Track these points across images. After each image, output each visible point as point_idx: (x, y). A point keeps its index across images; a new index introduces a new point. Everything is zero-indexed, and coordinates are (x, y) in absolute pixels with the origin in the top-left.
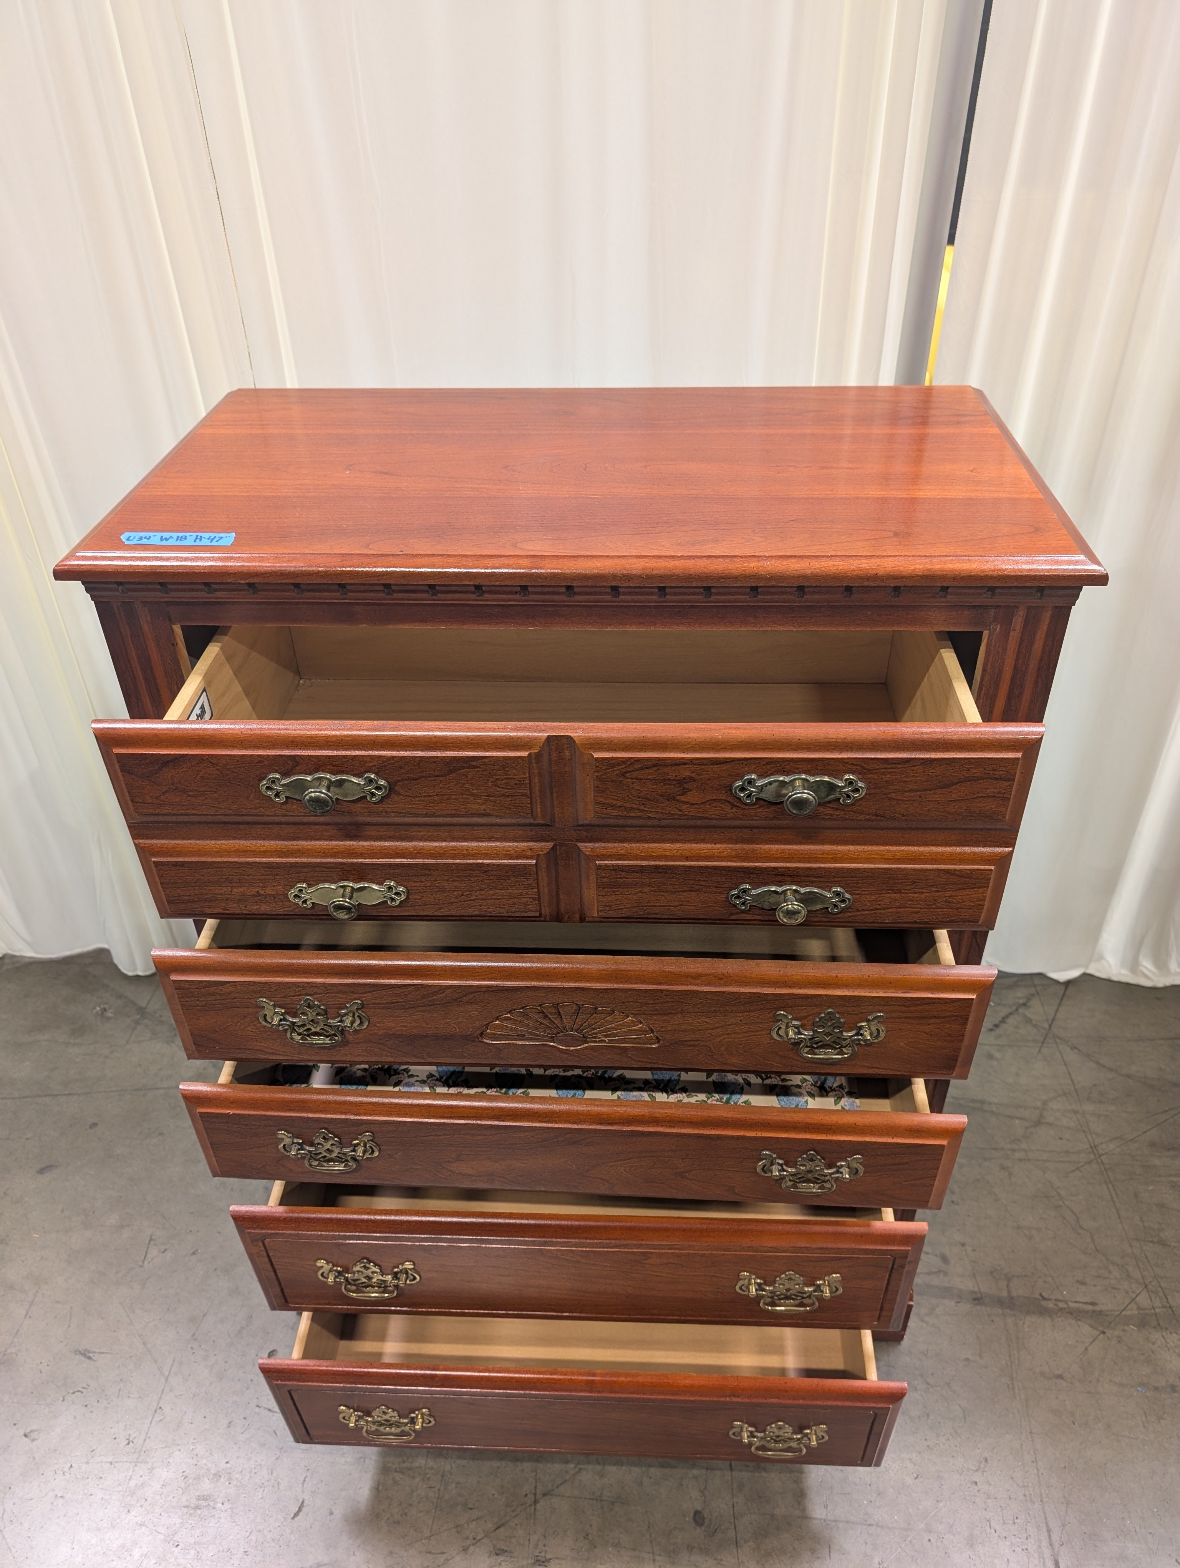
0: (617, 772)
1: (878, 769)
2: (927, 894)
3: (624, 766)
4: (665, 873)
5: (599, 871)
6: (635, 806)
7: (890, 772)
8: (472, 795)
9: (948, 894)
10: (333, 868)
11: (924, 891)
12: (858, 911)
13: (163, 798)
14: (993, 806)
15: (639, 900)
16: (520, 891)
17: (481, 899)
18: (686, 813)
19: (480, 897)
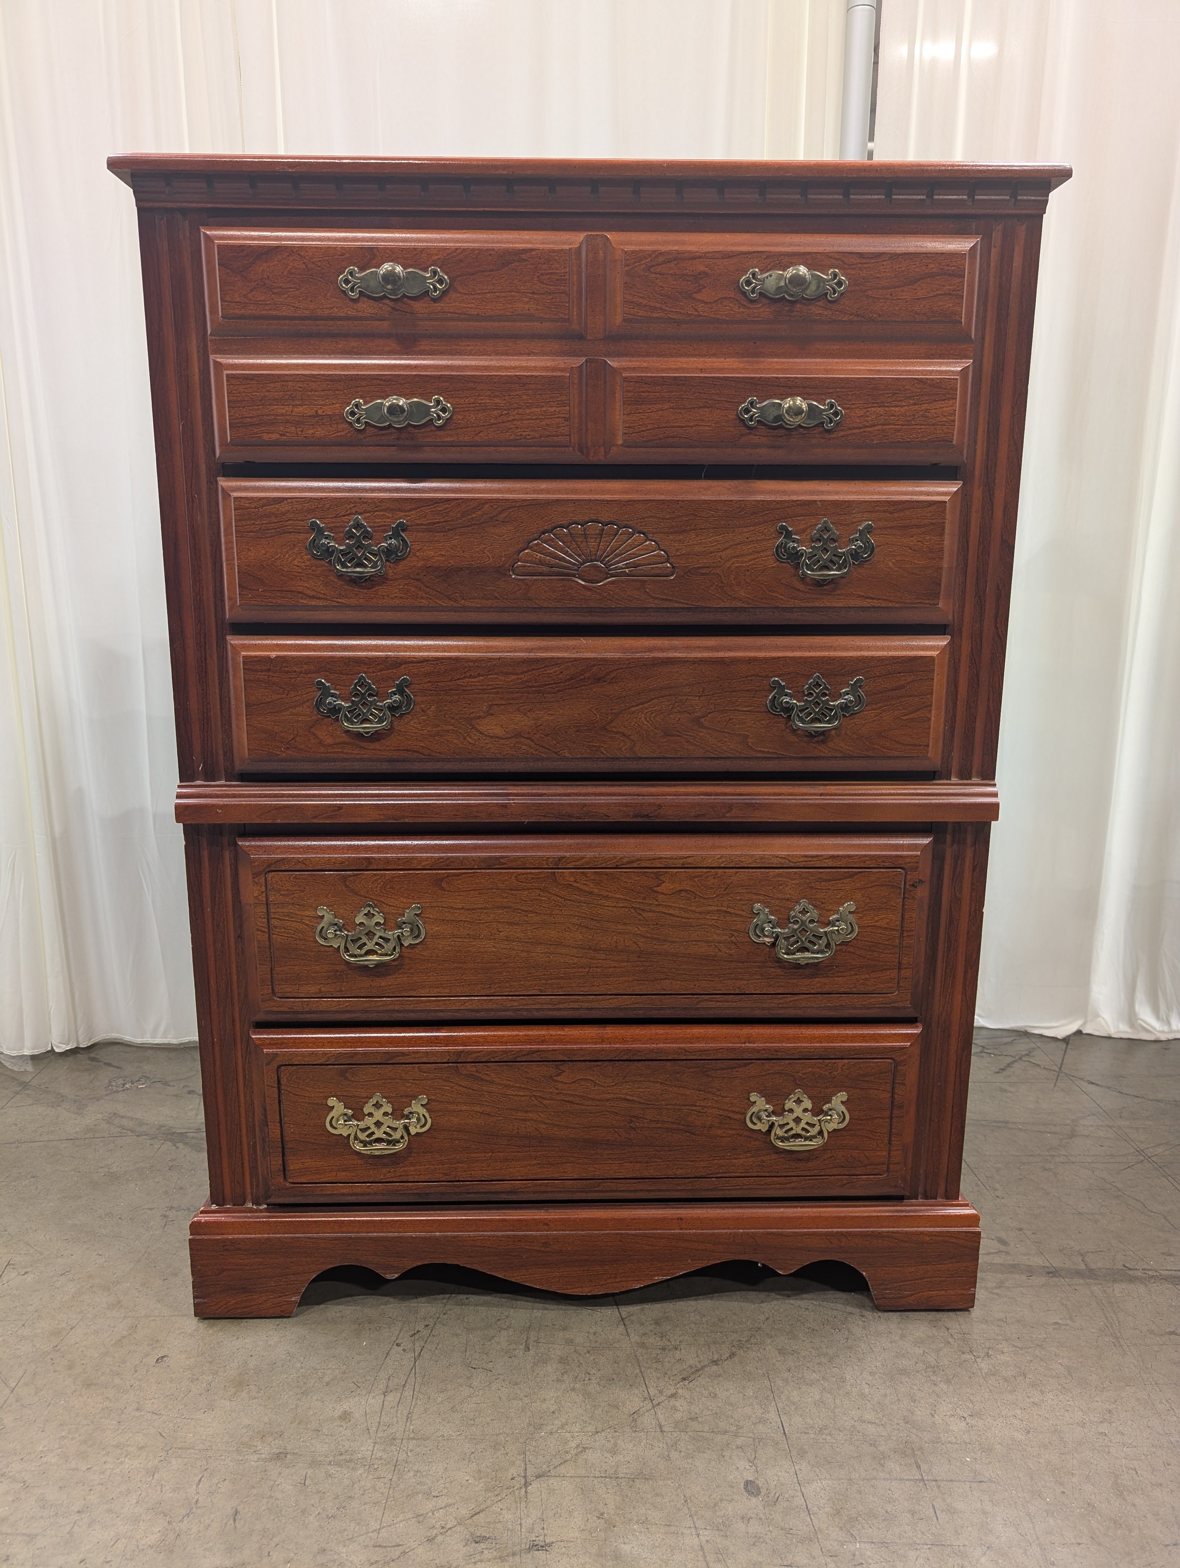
0: (644, 266)
1: (856, 264)
2: (907, 408)
3: (649, 259)
4: (683, 385)
5: (625, 384)
6: (658, 305)
7: (865, 268)
8: (519, 293)
9: (924, 407)
10: (389, 381)
11: (904, 404)
12: (850, 429)
13: (250, 296)
14: (951, 305)
15: (658, 419)
16: (554, 409)
17: (518, 420)
18: (701, 313)
19: (517, 417)
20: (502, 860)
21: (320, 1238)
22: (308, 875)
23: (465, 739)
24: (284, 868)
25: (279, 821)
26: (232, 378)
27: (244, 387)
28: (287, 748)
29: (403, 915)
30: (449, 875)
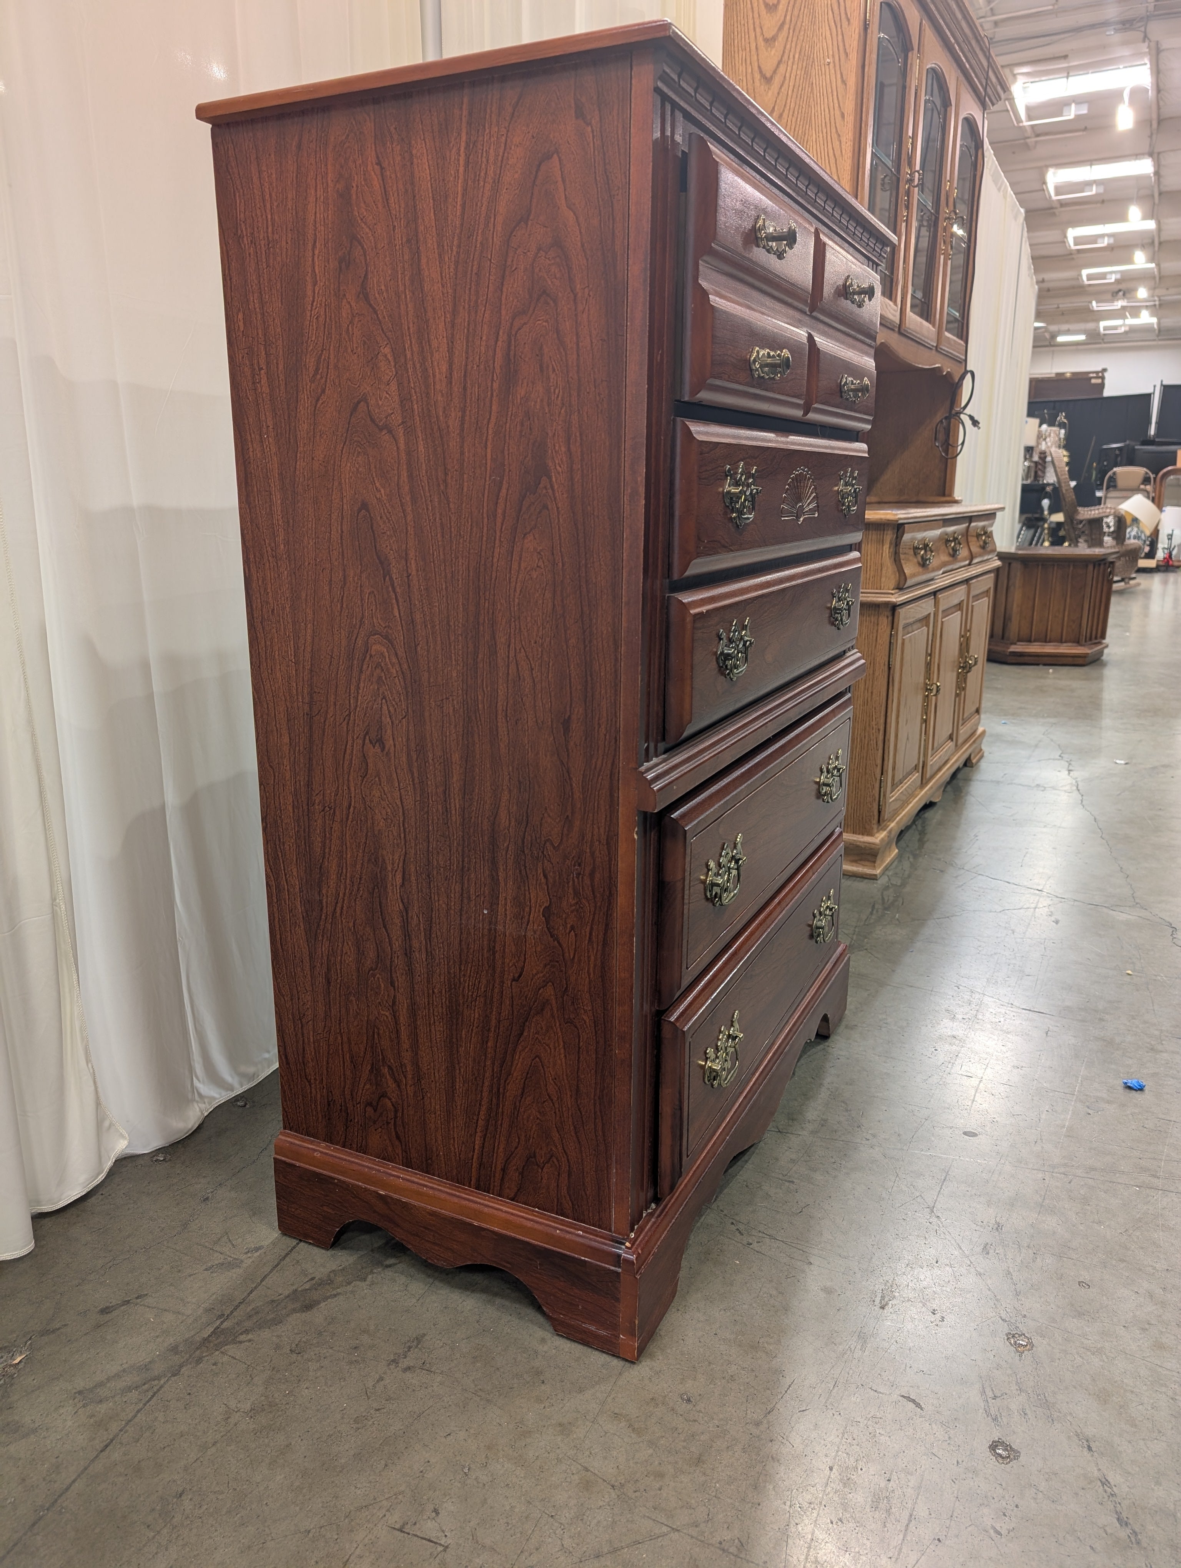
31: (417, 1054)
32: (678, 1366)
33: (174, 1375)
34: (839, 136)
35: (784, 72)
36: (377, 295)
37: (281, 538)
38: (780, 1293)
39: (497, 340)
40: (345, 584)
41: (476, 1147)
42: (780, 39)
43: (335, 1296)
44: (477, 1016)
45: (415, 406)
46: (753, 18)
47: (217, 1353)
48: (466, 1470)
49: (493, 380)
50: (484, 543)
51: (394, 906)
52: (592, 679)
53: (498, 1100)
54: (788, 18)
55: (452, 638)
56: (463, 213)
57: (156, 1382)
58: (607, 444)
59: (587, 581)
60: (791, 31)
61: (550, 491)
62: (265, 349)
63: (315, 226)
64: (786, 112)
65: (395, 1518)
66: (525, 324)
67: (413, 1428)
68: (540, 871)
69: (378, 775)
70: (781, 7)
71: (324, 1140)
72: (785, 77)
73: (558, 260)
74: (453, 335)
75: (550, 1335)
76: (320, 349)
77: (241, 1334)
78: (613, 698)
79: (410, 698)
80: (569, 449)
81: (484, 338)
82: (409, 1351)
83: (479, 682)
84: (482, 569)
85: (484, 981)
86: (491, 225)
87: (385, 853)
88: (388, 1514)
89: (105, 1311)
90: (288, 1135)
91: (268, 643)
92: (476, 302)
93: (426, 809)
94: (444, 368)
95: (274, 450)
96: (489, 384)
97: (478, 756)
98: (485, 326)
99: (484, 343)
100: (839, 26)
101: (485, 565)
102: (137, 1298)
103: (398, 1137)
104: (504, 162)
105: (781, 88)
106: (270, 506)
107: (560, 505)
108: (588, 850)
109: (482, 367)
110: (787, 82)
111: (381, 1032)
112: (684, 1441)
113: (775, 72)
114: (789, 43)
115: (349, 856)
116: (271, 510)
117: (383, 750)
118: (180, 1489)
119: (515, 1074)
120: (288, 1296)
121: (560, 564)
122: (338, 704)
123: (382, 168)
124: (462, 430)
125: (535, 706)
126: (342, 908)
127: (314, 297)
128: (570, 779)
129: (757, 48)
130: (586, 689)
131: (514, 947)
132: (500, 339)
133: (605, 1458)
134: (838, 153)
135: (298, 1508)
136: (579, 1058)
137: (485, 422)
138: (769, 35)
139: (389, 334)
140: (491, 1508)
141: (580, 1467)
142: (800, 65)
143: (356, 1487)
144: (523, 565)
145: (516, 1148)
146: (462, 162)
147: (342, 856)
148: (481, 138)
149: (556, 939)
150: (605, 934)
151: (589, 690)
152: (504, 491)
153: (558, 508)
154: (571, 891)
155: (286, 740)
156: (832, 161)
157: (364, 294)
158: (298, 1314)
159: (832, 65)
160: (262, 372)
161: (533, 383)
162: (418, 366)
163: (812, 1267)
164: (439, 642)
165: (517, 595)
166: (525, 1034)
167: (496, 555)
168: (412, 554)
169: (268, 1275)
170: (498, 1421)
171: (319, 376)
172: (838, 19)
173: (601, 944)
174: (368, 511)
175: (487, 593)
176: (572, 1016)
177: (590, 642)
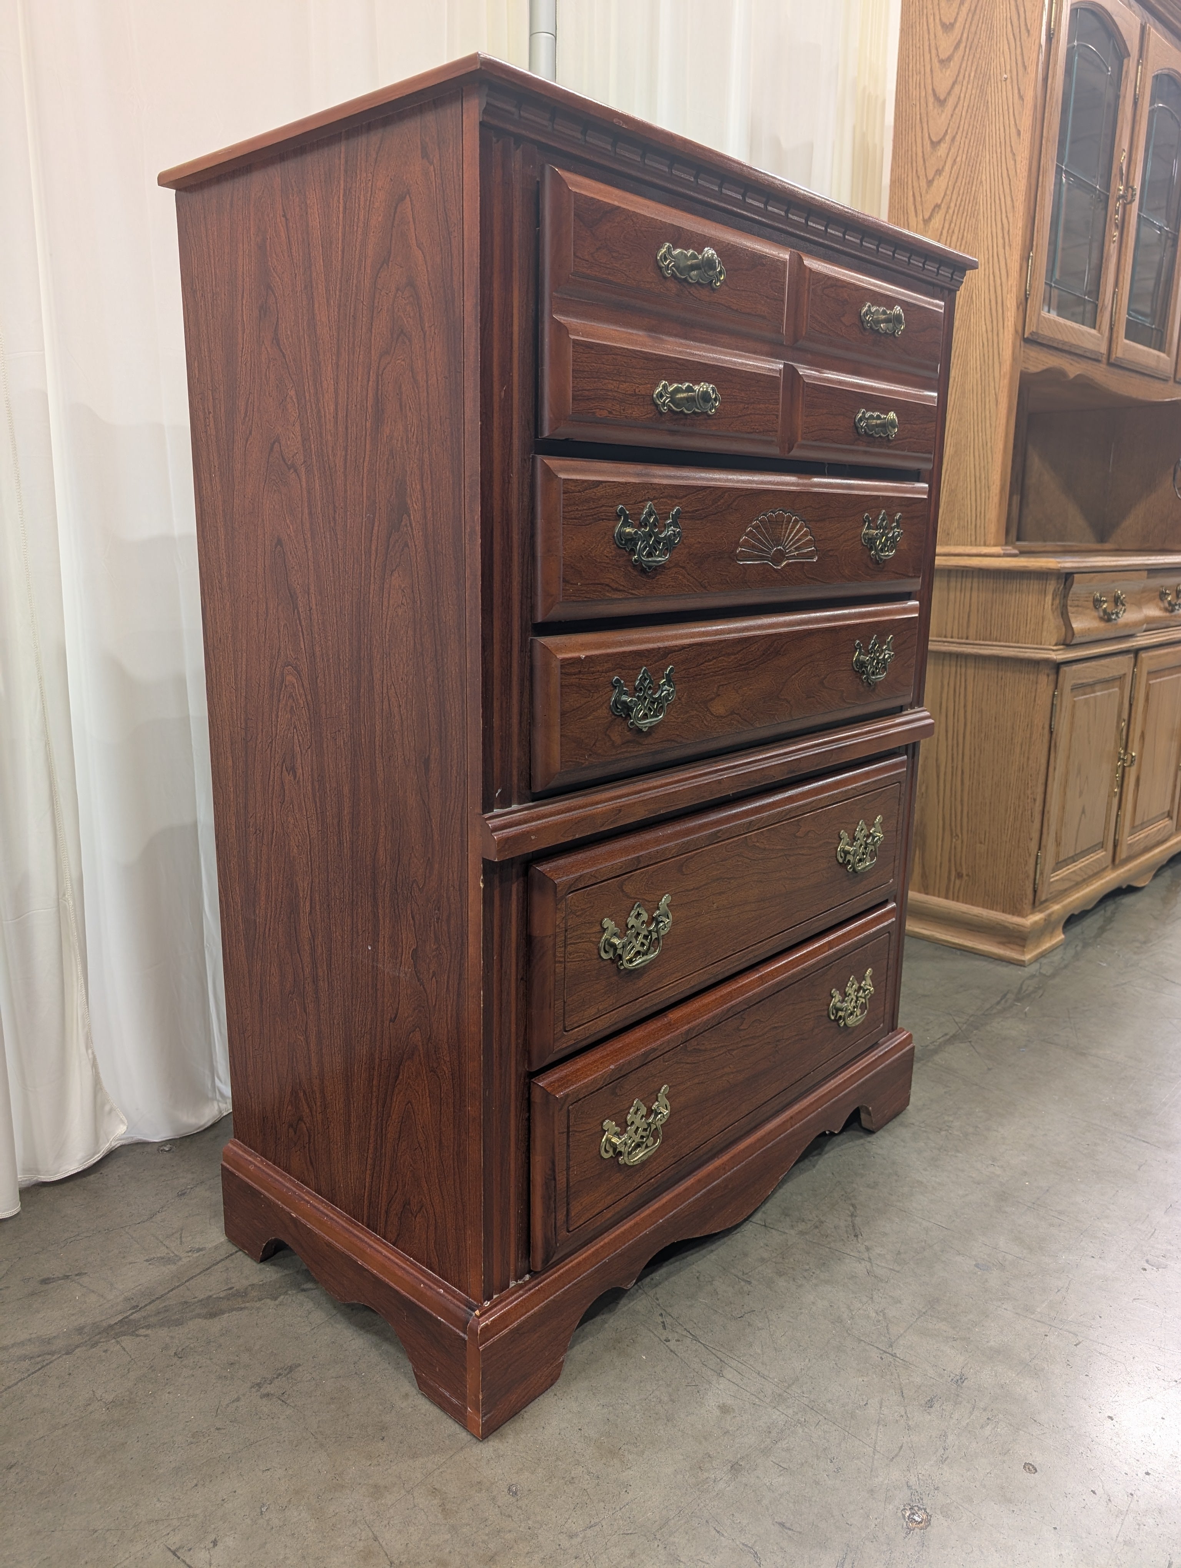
20: (719, 835)
21: (582, 1280)
22: (597, 888)
23: (703, 722)
24: (581, 886)
25: (577, 836)
26: (577, 344)
27: (586, 355)
28: (590, 755)
29: (658, 909)
30: (688, 859)
31: (323, 1083)
32: (523, 1454)
33: (67, 1354)
34: (1014, 154)
35: (958, 93)
36: (285, 341)
37: (224, 572)
38: (671, 1400)
39: (369, 381)
40: (267, 616)
41: (367, 1185)
42: (956, 58)
43: (242, 1309)
44: (365, 1053)
45: (313, 446)
46: (929, 39)
47: (113, 1341)
48: (264, 1509)
49: (366, 419)
50: (363, 579)
51: (306, 934)
52: (445, 719)
53: (382, 1140)
54: (965, 35)
55: (342, 672)
56: (343, 257)
57: (50, 1356)
58: (451, 482)
59: (439, 619)
60: (967, 50)
61: (409, 528)
62: (212, 393)
63: (243, 277)
64: (959, 134)
65: (175, 1540)
66: (388, 363)
67: (239, 1454)
68: (409, 912)
69: (292, 803)
70: (958, 25)
71: (261, 1155)
72: (959, 98)
73: (411, 299)
74: (337, 376)
75: (415, 1392)
76: (248, 393)
77: (143, 1328)
78: (461, 740)
79: (313, 729)
80: (423, 487)
81: (359, 378)
82: (277, 1378)
83: (362, 716)
84: (362, 605)
85: (369, 1018)
86: (363, 268)
87: (297, 879)
88: (172, 1533)
89: (45, 1281)
90: (235, 1144)
91: (218, 670)
92: (354, 343)
93: (325, 840)
94: (332, 408)
95: (219, 489)
96: (364, 424)
97: (362, 790)
98: (360, 367)
99: (359, 384)
100: (1018, 39)
101: (364, 600)
102: (77, 1275)
103: (312, 1163)
104: (371, 206)
105: (955, 109)
106: (217, 541)
107: (417, 543)
108: (445, 895)
109: (358, 407)
110: (961, 102)
111: (298, 1055)
112: (487, 1535)
113: (949, 93)
114: (965, 62)
115: (273, 879)
116: (218, 544)
117: (295, 779)
118: (14, 1461)
119: (393, 1117)
120: (201, 1301)
121: (419, 602)
122: (264, 730)
123: (287, 219)
124: (345, 468)
125: (403, 744)
126: (270, 929)
127: (243, 344)
128: (431, 820)
129: (931, 70)
130: (441, 729)
131: (391, 987)
132: (371, 379)
133: (400, 1532)
134: (1012, 173)
135: (99, 1506)
136: (441, 1109)
137: (362, 461)
138: (943, 56)
139: (293, 377)
140: (266, 1553)
141: (370, 1534)
142: (975, 83)
143: (158, 1500)
144: (391, 602)
145: (396, 1192)
146: (341, 209)
147: (268, 879)
148: (354, 185)
149: (422, 984)
150: (459, 984)
151: (443, 730)
152: (376, 528)
153: (415, 546)
154: (432, 935)
155: (230, 763)
156: (1006, 182)
157: (276, 341)
158: (200, 1320)
159: (1009, 81)
160: (211, 415)
161: (395, 422)
162: (314, 406)
163: (722, 1380)
164: (332, 675)
165: (387, 631)
166: (400, 1077)
167: (372, 591)
168: (312, 591)
169: (195, 1276)
170: (320, 1467)
171: (247, 419)
172: (1017, 31)
173: (455, 994)
174: (282, 546)
175: (366, 628)
176: (435, 1065)
177: (443, 681)
